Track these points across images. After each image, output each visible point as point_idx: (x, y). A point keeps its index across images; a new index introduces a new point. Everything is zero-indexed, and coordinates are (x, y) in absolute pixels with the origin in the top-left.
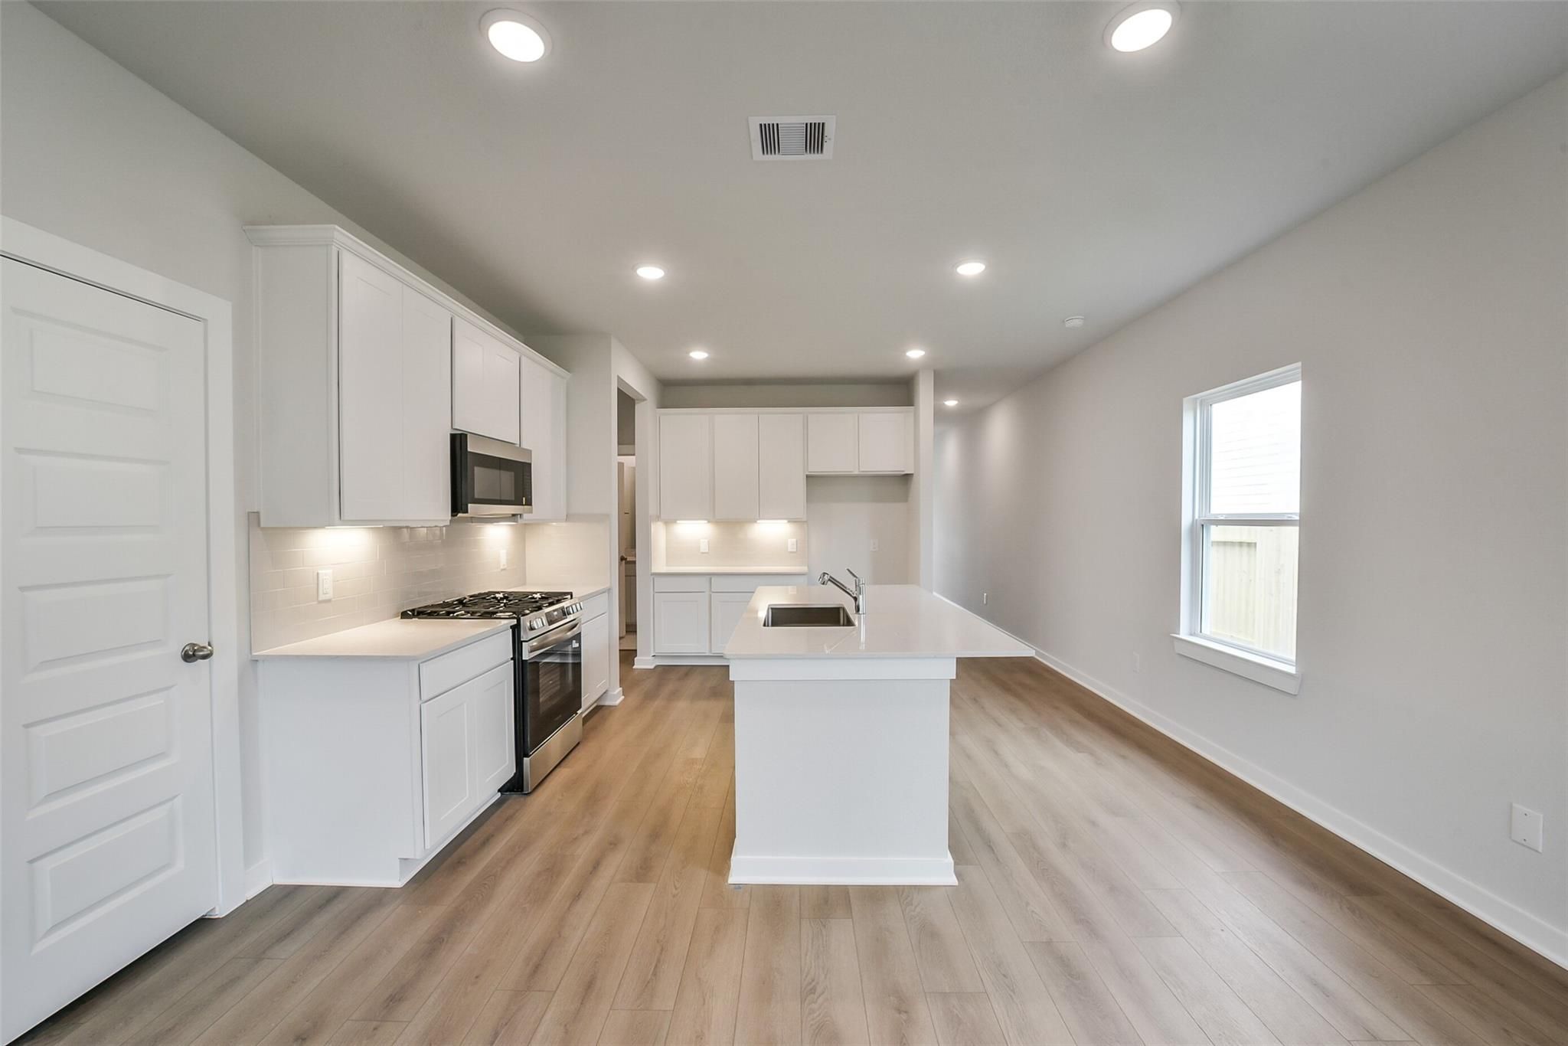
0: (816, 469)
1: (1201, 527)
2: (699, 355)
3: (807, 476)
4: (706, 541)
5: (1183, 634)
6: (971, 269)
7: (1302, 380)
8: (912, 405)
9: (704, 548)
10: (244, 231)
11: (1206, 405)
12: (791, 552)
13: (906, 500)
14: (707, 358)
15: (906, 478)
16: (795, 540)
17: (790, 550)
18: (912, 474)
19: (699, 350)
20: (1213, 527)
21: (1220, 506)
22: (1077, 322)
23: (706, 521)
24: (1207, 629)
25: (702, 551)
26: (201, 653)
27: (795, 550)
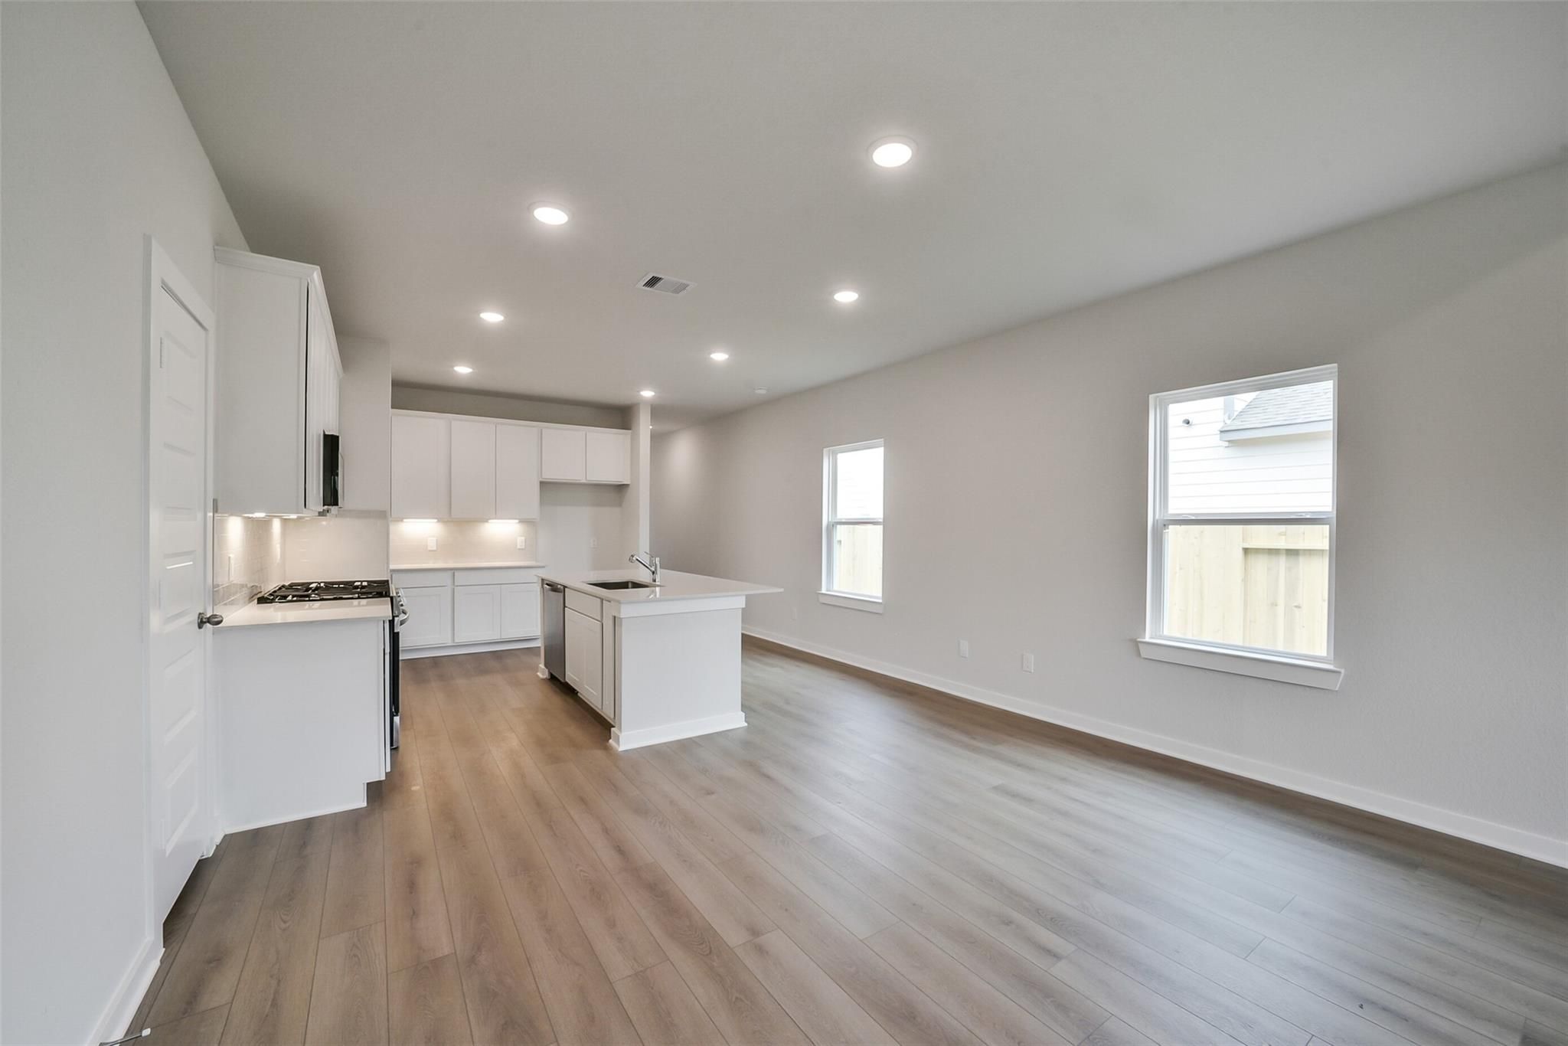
0: (550, 475)
1: (832, 526)
2: (463, 370)
3: (541, 483)
4: (435, 539)
5: (824, 591)
6: (719, 357)
7: (885, 446)
8: (630, 429)
9: (432, 546)
10: (214, 250)
11: (835, 454)
12: (519, 549)
13: (620, 505)
14: (471, 373)
15: (621, 488)
16: (523, 538)
17: (519, 547)
18: (627, 485)
19: (464, 366)
20: (838, 526)
21: (843, 514)
22: (763, 392)
23: (436, 520)
24: (836, 587)
25: (429, 549)
26: (216, 620)
27: (523, 547)
